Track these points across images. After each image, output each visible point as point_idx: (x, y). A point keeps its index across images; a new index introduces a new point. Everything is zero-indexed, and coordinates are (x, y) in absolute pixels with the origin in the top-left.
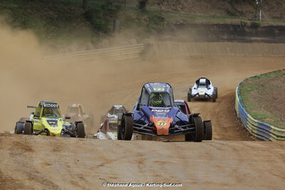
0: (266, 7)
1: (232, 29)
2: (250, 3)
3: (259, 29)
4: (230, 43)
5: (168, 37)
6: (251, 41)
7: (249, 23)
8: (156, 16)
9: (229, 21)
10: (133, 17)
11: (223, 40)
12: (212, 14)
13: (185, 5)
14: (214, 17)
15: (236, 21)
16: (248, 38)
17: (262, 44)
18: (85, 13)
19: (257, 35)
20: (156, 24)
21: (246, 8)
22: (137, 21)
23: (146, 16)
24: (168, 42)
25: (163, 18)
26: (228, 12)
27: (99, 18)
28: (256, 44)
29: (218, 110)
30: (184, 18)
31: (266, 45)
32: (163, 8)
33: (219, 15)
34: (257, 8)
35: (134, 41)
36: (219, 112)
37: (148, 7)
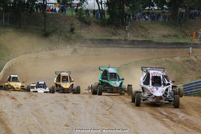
0: (131, 31)
1: (115, 41)
2: (123, 29)
3: (128, 42)
4: (114, 48)
6: (124, 47)
7: (123, 39)
8: (79, 35)
9: (113, 38)
10: (68, 36)
11: (111, 46)
12: (106, 34)
13: (93, 30)
14: (106, 36)
15: (117, 38)
16: (123, 46)
17: (129, 49)
18: (45, 34)
19: (127, 44)
20: (79, 39)
21: (122, 32)
22: (70, 38)
23: (74, 35)
24: (85, 48)
25: (82, 36)
26: (113, 33)
28: (126, 49)
30: (92, 36)
31: (131, 49)
32: (82, 32)
33: (109, 35)
34: (127, 32)
35: (68, 47)
37: (75, 31)
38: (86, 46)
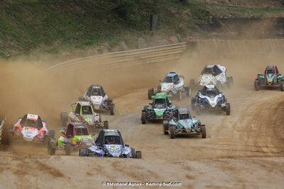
5: (214, 33)
8: (199, 10)
10: (173, 12)
12: (265, 6)
14: (267, 9)
18: (117, 9)
20: (199, 18)
22: (178, 16)
23: (188, 10)
24: (214, 40)
25: (208, 12)
27: (134, 13)
29: (274, 118)
30: (232, 12)
33: (273, 7)
35: (174, 39)
36: (276, 121)
38: (217, 36)
